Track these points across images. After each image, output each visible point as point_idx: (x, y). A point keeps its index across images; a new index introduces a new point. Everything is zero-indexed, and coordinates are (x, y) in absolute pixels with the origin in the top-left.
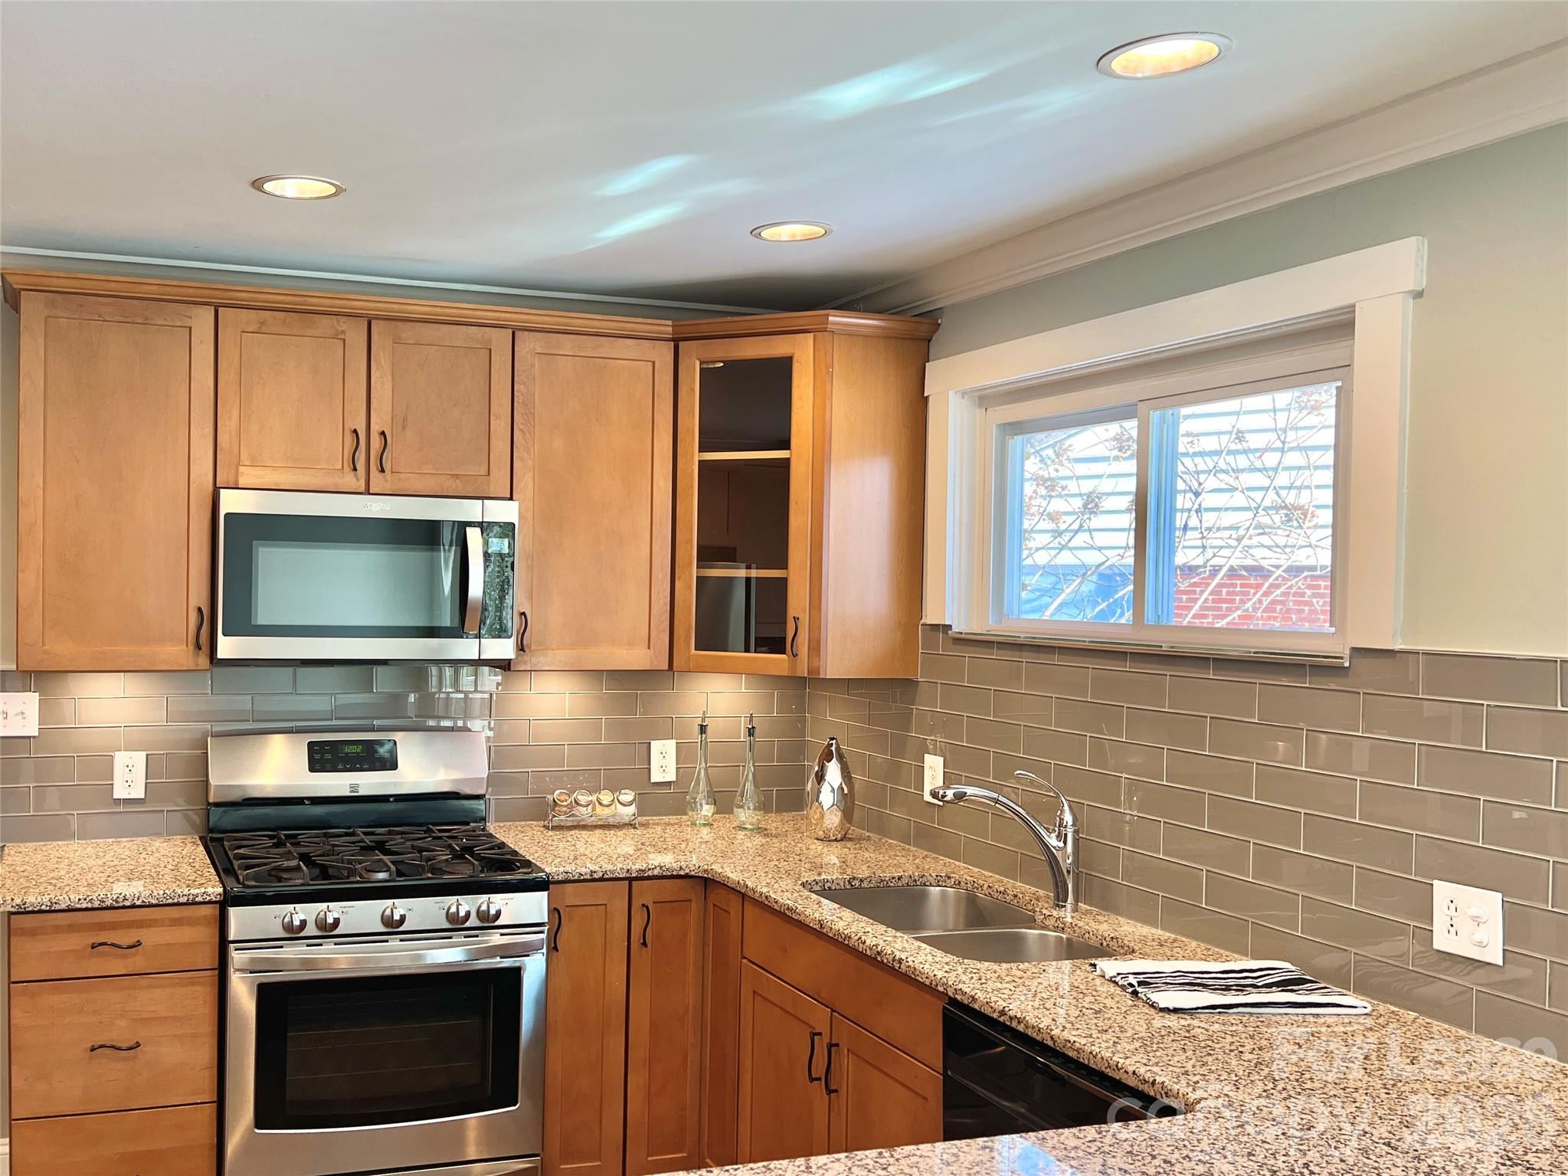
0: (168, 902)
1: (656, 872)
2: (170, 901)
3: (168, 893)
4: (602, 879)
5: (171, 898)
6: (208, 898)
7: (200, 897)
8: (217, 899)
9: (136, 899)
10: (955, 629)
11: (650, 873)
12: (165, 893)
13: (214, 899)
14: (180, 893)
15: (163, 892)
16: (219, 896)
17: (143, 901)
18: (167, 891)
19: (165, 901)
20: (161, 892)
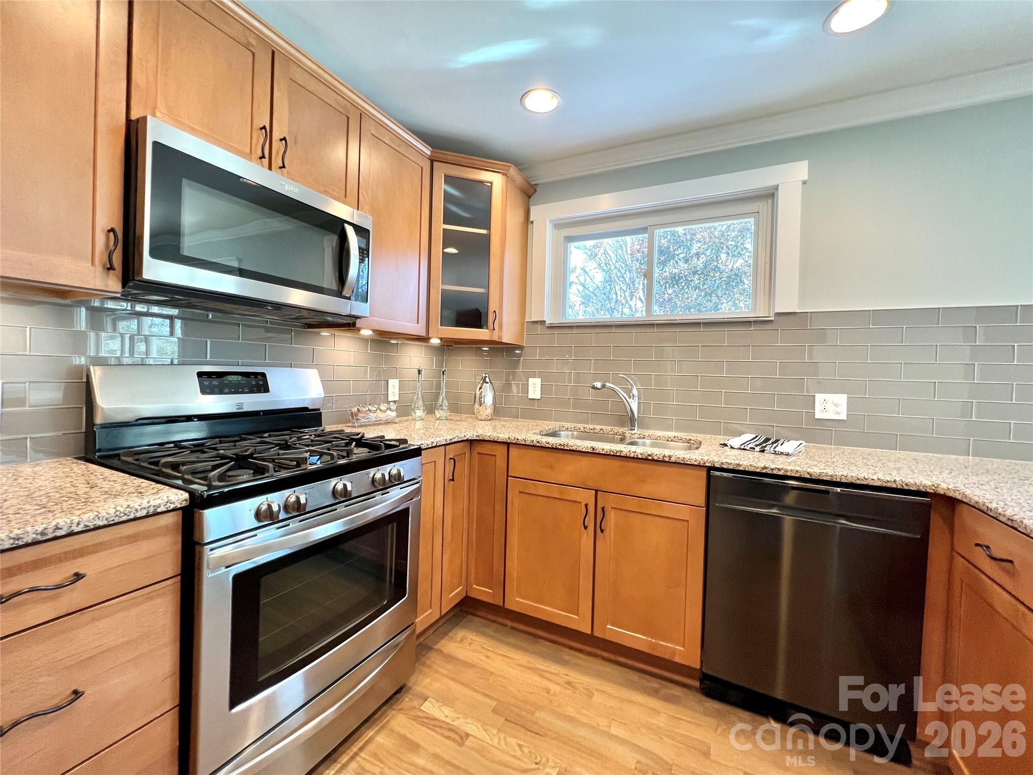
0: (121, 520)
1: (456, 440)
2: (125, 518)
3: (122, 510)
4: (436, 446)
5: (125, 514)
6: (172, 506)
7: (162, 507)
8: (182, 506)
9: (75, 525)
10: (547, 322)
11: (454, 441)
12: (117, 511)
13: (179, 506)
14: (137, 507)
15: (114, 510)
16: (184, 502)
17: (87, 526)
18: (119, 508)
19: (117, 520)
20: (112, 511)
